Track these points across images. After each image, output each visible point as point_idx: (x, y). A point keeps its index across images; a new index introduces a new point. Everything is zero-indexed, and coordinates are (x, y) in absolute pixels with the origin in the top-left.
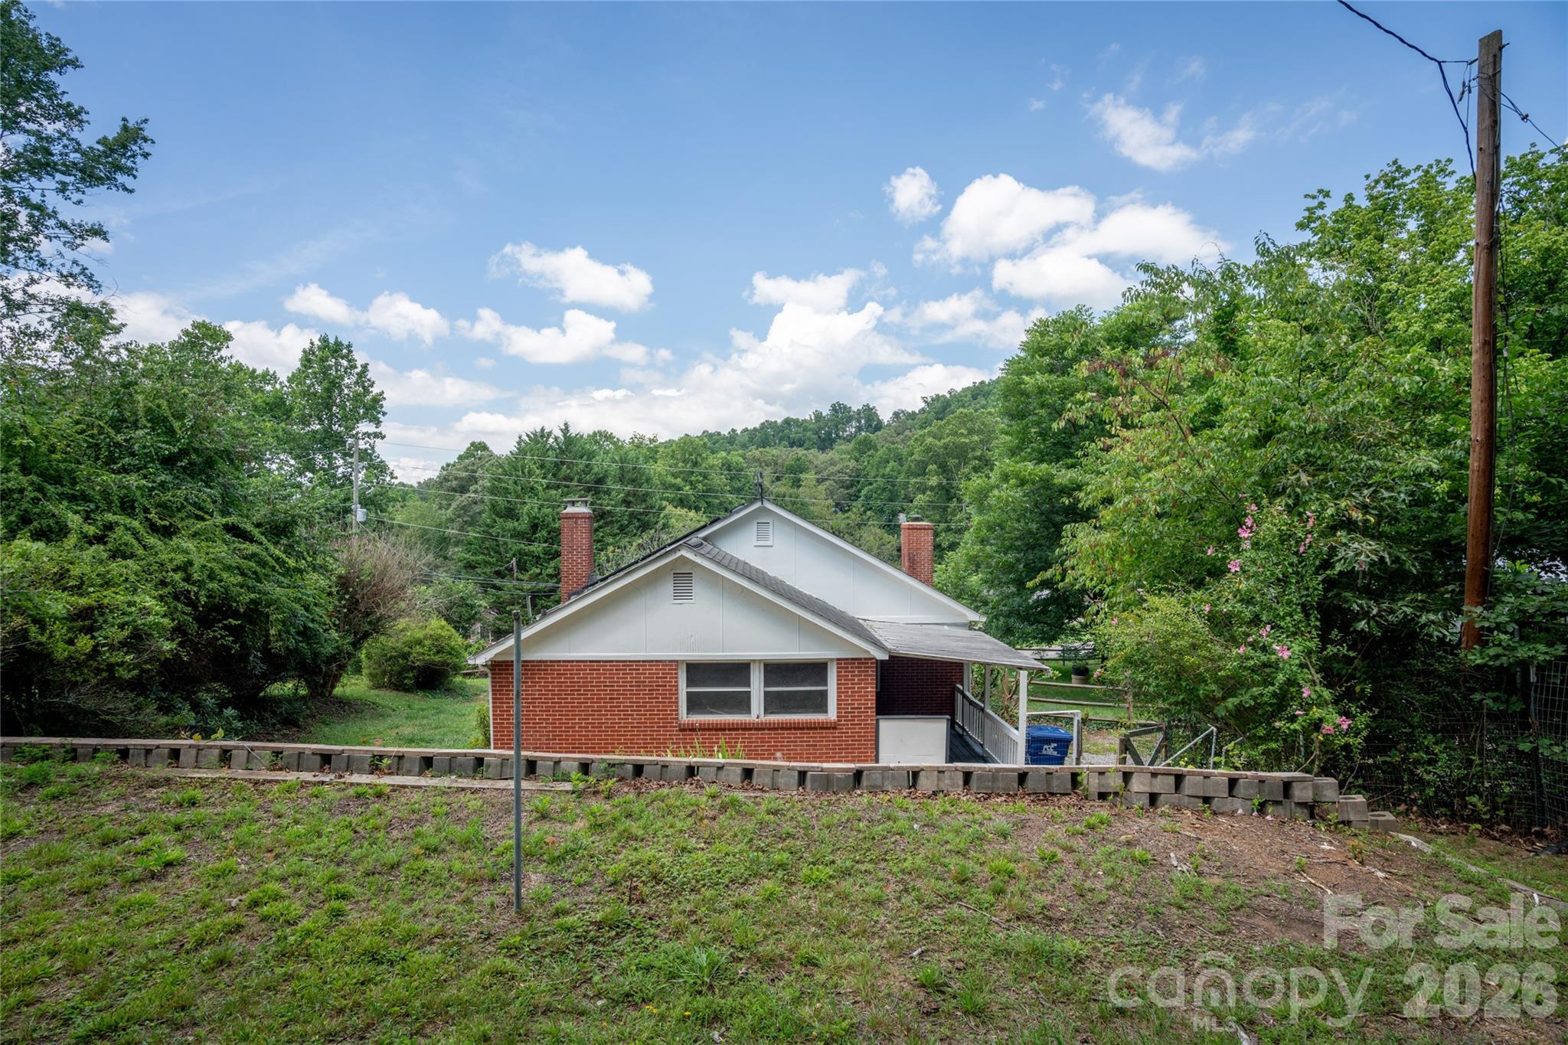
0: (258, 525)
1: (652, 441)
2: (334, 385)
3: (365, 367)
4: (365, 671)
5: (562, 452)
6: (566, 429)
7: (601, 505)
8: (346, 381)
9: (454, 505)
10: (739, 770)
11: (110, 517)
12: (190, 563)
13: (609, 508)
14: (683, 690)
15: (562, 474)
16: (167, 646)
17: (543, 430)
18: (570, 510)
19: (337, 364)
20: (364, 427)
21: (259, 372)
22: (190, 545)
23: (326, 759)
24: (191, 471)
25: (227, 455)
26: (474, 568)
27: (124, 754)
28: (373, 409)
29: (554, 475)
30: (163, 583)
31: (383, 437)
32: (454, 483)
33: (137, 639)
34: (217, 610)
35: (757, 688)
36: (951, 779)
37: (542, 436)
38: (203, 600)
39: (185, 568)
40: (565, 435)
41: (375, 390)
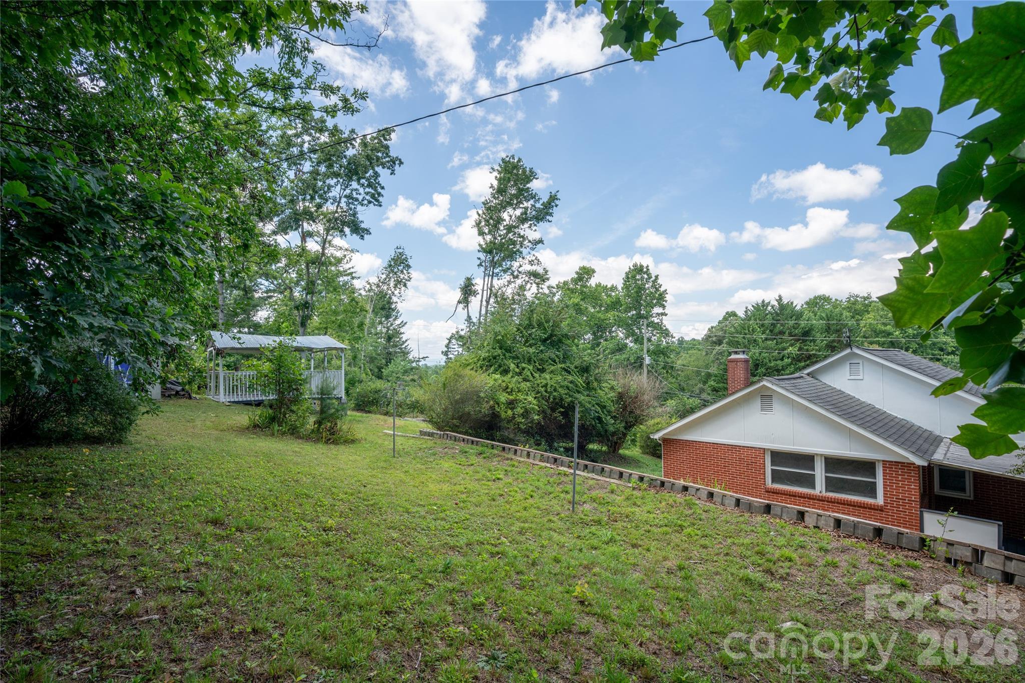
0: (576, 367)
1: (865, 298)
2: (640, 289)
3: (657, 277)
4: (638, 444)
5: (778, 315)
6: (780, 299)
7: (807, 350)
8: (647, 286)
9: (714, 352)
10: (706, 492)
11: (524, 365)
12: (547, 384)
13: (814, 352)
14: (769, 468)
15: (776, 330)
16: (536, 417)
17: (763, 301)
18: (733, 356)
19: (642, 278)
20: (657, 310)
21: (609, 286)
22: (548, 377)
23: (556, 460)
24: (553, 344)
25: (566, 336)
26: (717, 391)
27: (504, 449)
28: (660, 299)
29: (771, 331)
30: (538, 392)
31: (666, 315)
32: (714, 339)
33: (526, 413)
34: (557, 404)
35: (820, 473)
36: (825, 520)
37: (763, 306)
38: (552, 399)
39: (546, 386)
40: (779, 304)
41: (662, 289)
